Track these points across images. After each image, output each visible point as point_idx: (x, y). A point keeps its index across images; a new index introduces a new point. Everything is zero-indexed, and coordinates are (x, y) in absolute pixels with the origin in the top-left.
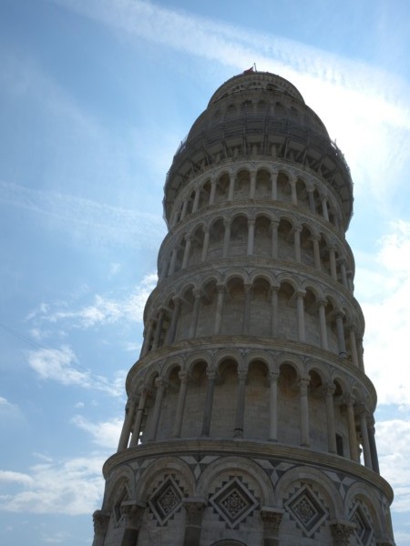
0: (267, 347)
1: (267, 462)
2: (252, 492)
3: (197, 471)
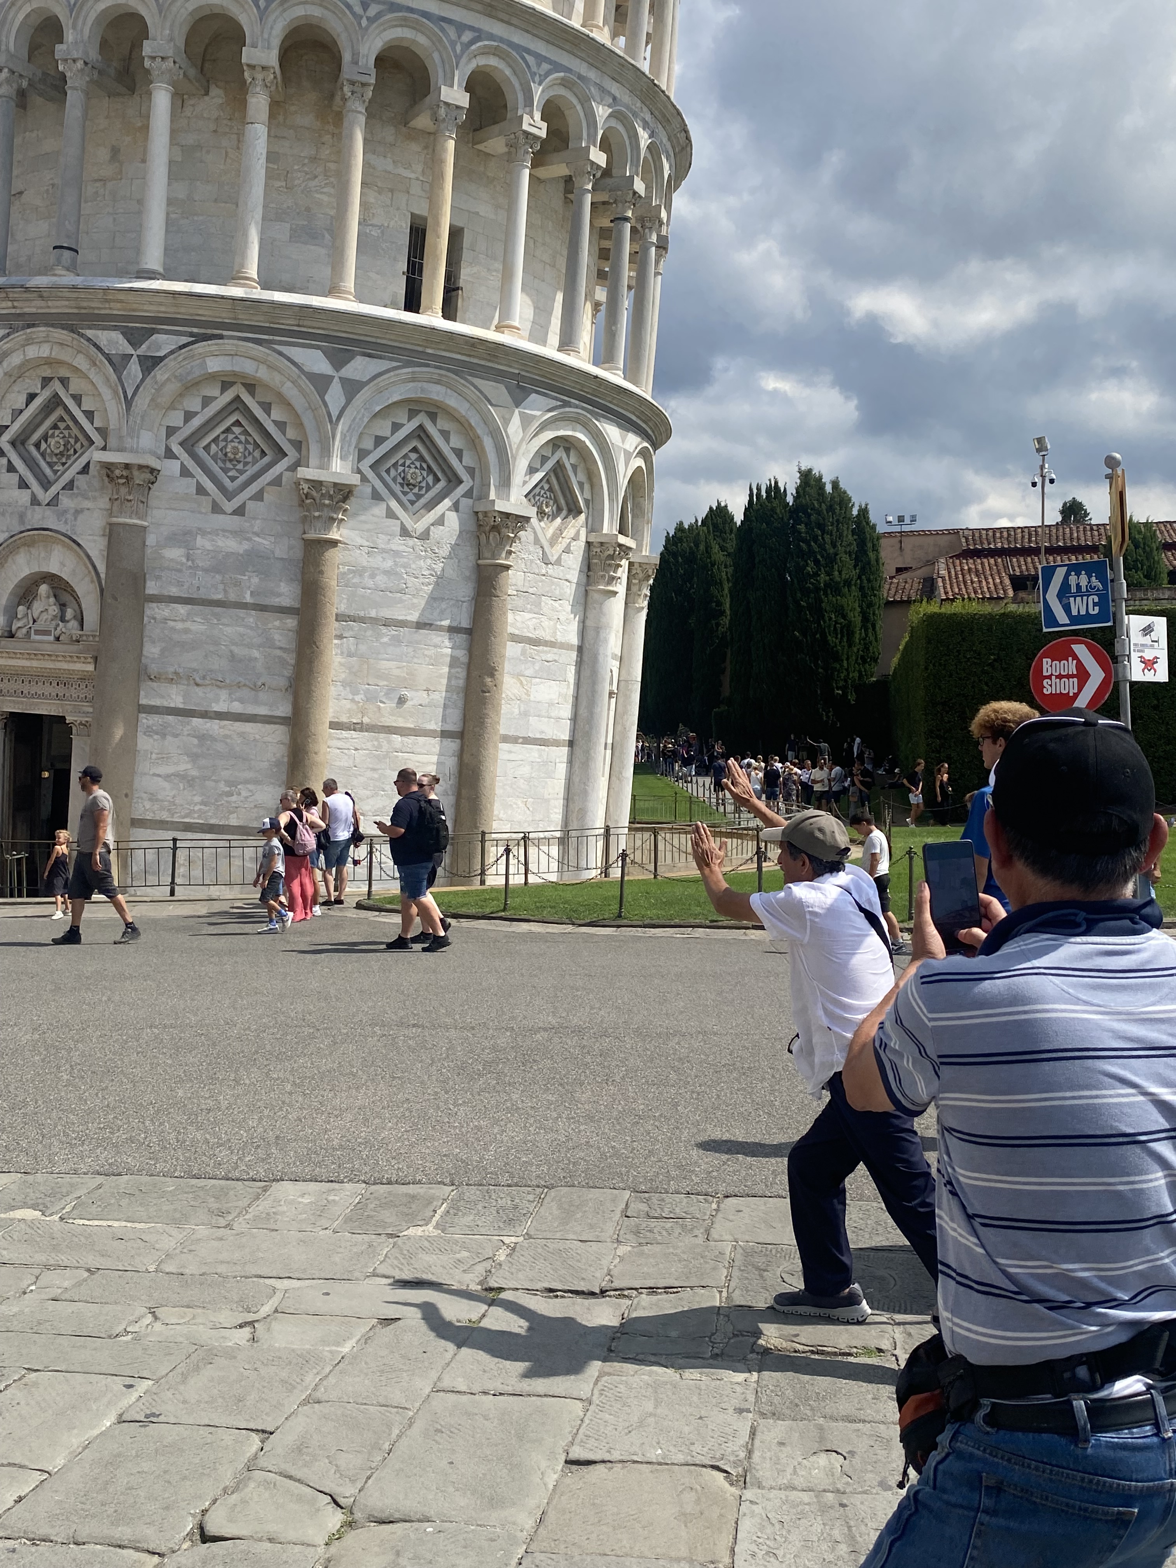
1: (116, 335)
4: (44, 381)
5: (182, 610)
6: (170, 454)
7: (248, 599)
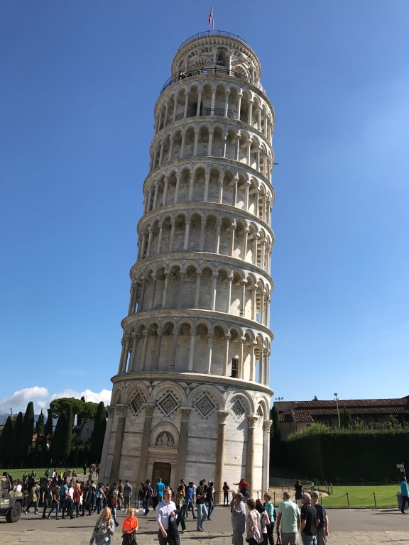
1: (184, 384)
3: (150, 389)
4: (168, 391)
5: (195, 439)
6: (193, 407)
7: (208, 437)
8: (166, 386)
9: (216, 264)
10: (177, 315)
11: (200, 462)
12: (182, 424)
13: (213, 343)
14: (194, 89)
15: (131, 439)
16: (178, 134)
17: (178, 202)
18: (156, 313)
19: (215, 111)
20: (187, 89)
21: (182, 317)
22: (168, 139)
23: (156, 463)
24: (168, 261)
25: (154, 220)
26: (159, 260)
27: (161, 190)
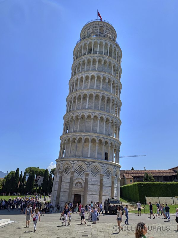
0: (89, 135)
1: (87, 162)
2: (84, 168)
3: (73, 164)
4: (80, 165)
5: (91, 185)
6: (90, 172)
7: (96, 184)
8: (79, 163)
9: (99, 114)
10: (84, 135)
11: (93, 194)
12: (86, 179)
13: (98, 146)
14: (90, 43)
15: (65, 184)
16: (84, 61)
17: (84, 89)
18: (75, 134)
19: (99, 52)
20: (88, 43)
21: (86, 136)
22: (80, 63)
23: (75, 194)
24: (80, 113)
25: (74, 96)
26: (76, 112)
27: (76, 84)
